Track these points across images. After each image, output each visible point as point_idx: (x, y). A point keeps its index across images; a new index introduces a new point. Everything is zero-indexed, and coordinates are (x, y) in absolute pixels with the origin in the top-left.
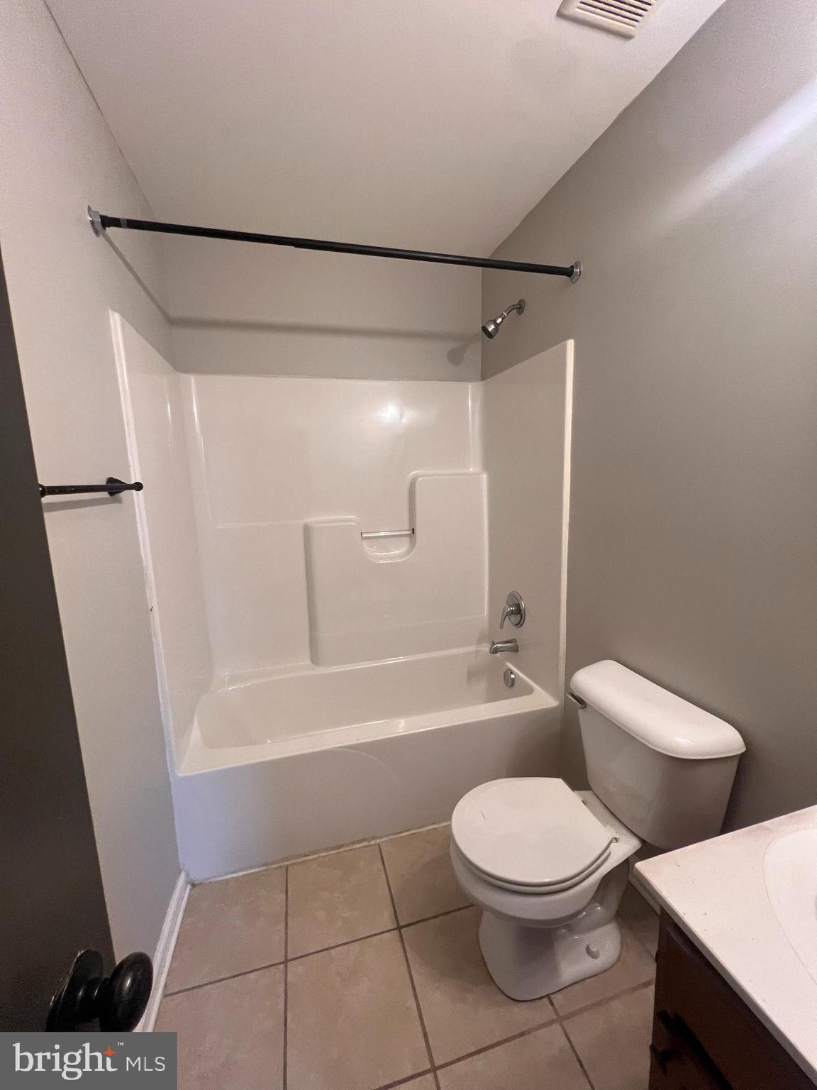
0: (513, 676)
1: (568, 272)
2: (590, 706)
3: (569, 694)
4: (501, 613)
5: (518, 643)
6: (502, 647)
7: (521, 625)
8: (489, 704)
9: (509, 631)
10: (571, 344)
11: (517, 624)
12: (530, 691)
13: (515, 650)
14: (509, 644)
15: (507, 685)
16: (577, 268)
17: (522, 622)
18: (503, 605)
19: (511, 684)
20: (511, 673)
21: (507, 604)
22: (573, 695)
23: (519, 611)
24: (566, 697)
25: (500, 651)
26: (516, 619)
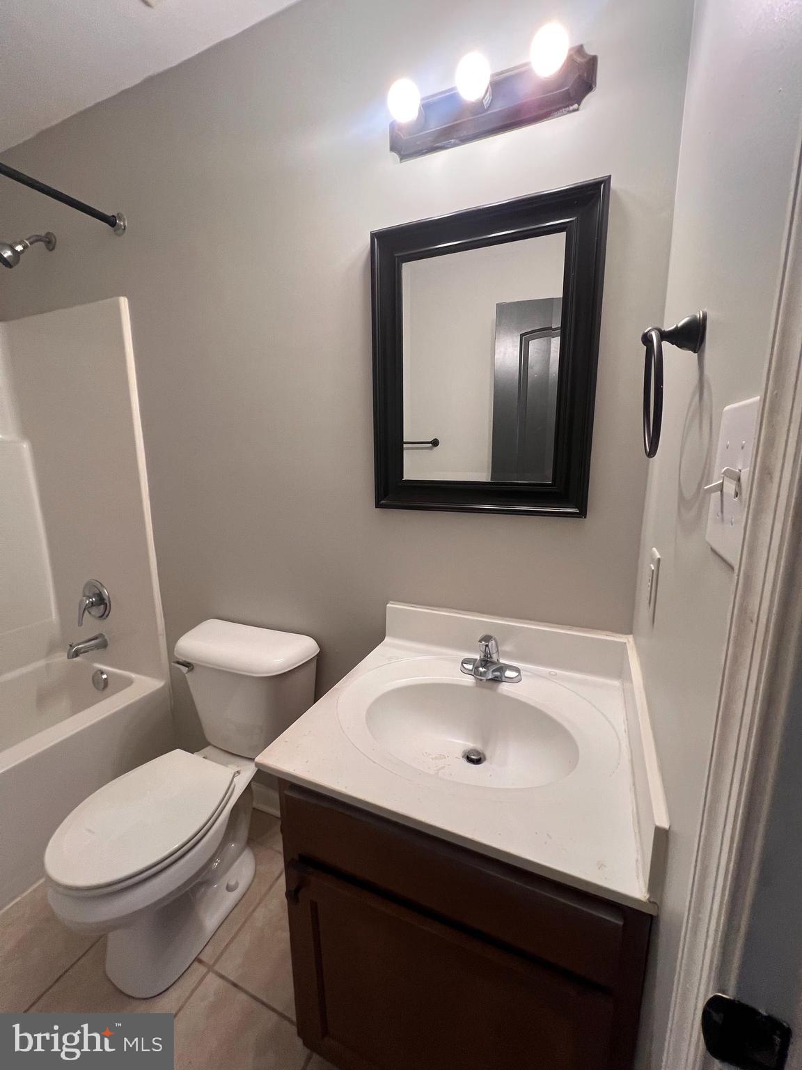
0: (104, 676)
1: (111, 221)
2: (198, 665)
3: (174, 662)
4: (78, 607)
5: (106, 637)
6: (85, 647)
7: (107, 616)
8: (75, 716)
9: (92, 626)
10: (124, 302)
11: (101, 617)
12: (129, 682)
13: (104, 645)
14: (93, 642)
15: (97, 689)
16: (120, 220)
17: (107, 612)
18: (78, 597)
19: (102, 686)
20: (102, 673)
21: (84, 596)
22: (178, 663)
23: (101, 601)
24: (171, 669)
25: (81, 653)
26: (99, 610)
